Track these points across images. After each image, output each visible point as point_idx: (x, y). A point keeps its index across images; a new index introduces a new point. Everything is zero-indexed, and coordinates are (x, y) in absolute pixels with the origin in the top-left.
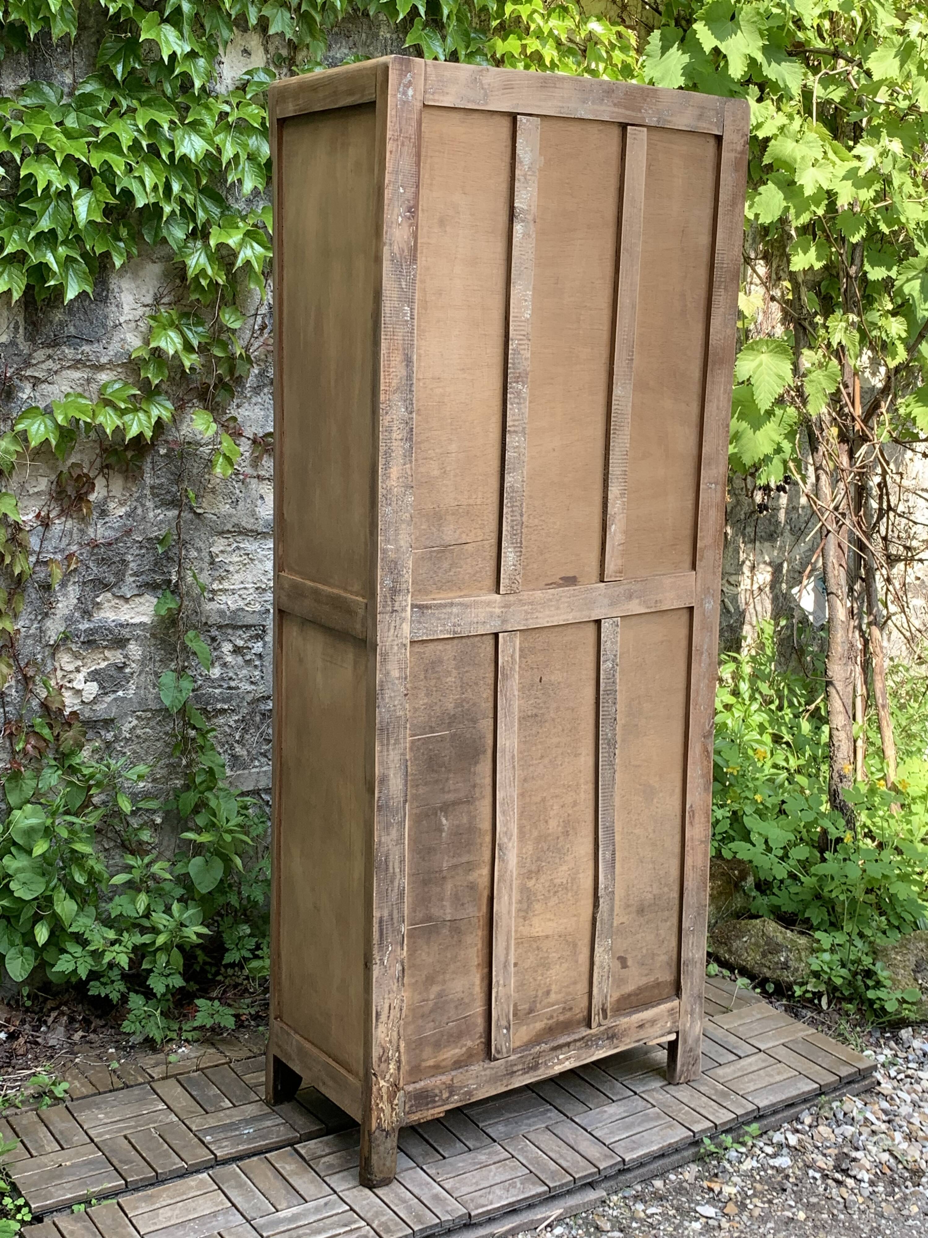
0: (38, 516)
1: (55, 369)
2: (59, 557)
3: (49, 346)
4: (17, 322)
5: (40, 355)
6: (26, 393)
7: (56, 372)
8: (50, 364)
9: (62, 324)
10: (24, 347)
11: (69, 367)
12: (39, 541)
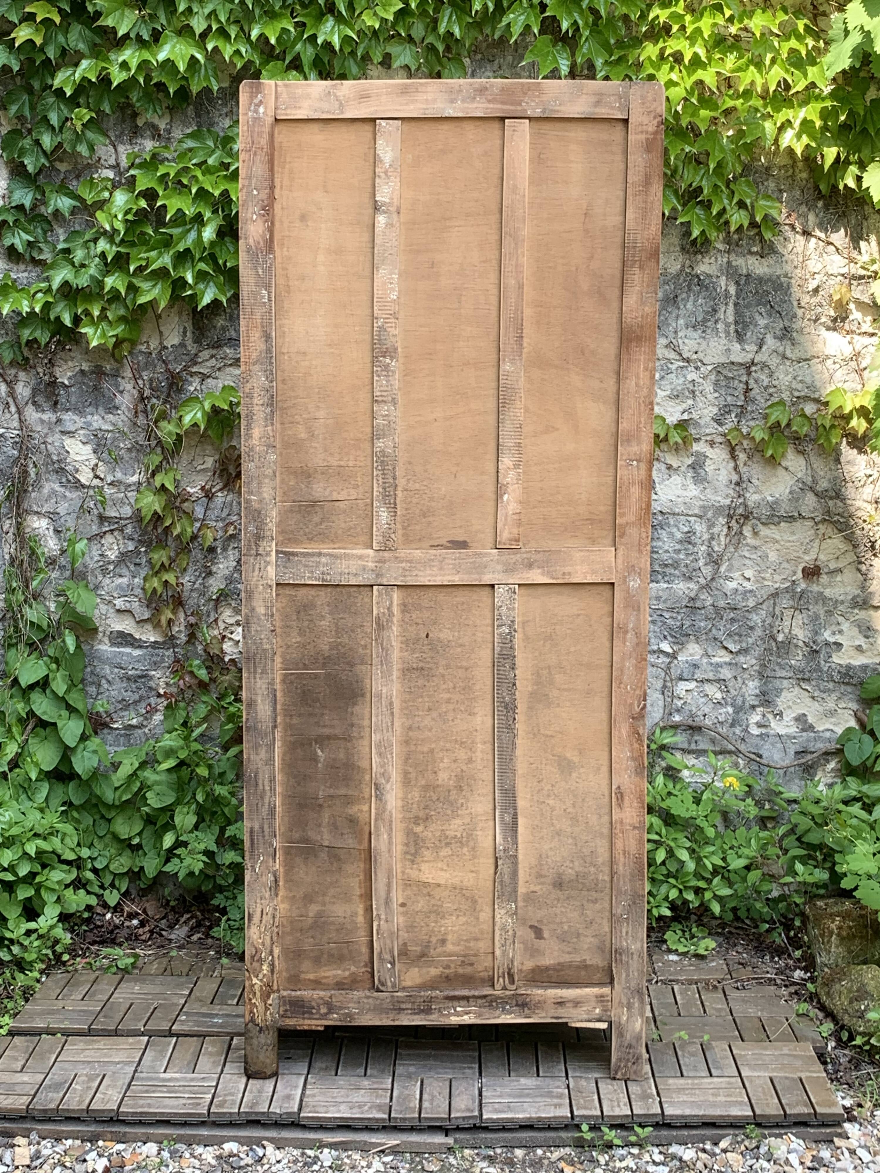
0: (203, 488)
1: (218, 366)
2: (221, 524)
3: (213, 347)
4: (185, 328)
5: (205, 354)
6: (194, 386)
7: (219, 369)
8: (213, 362)
9: (224, 329)
10: (192, 347)
11: (231, 365)
12: (203, 511)
